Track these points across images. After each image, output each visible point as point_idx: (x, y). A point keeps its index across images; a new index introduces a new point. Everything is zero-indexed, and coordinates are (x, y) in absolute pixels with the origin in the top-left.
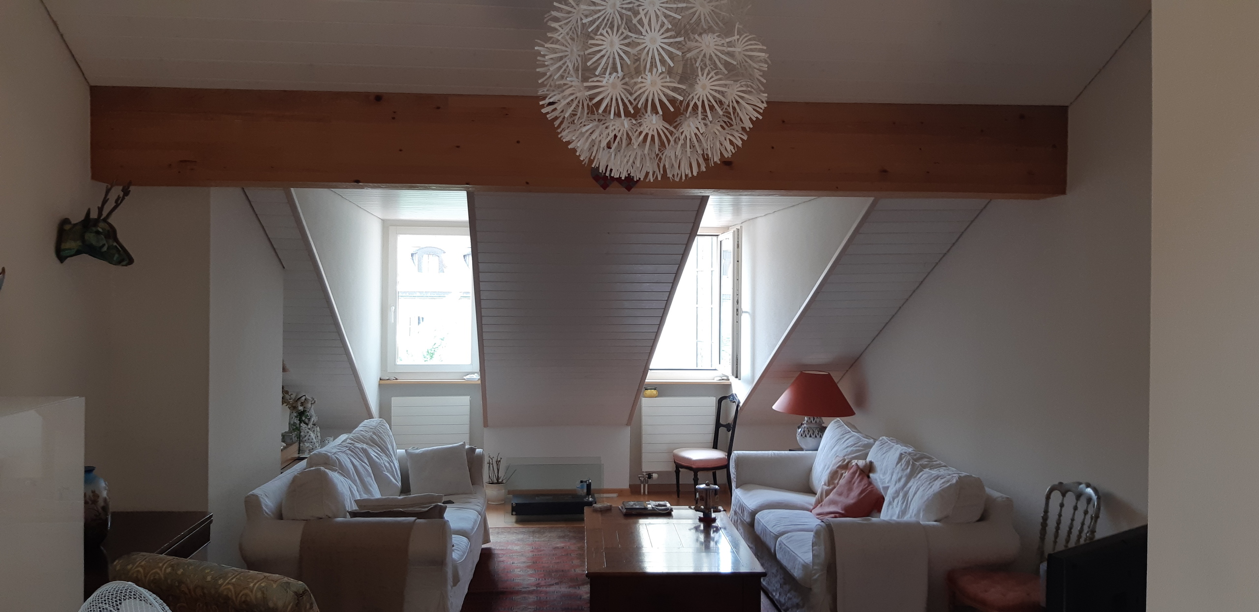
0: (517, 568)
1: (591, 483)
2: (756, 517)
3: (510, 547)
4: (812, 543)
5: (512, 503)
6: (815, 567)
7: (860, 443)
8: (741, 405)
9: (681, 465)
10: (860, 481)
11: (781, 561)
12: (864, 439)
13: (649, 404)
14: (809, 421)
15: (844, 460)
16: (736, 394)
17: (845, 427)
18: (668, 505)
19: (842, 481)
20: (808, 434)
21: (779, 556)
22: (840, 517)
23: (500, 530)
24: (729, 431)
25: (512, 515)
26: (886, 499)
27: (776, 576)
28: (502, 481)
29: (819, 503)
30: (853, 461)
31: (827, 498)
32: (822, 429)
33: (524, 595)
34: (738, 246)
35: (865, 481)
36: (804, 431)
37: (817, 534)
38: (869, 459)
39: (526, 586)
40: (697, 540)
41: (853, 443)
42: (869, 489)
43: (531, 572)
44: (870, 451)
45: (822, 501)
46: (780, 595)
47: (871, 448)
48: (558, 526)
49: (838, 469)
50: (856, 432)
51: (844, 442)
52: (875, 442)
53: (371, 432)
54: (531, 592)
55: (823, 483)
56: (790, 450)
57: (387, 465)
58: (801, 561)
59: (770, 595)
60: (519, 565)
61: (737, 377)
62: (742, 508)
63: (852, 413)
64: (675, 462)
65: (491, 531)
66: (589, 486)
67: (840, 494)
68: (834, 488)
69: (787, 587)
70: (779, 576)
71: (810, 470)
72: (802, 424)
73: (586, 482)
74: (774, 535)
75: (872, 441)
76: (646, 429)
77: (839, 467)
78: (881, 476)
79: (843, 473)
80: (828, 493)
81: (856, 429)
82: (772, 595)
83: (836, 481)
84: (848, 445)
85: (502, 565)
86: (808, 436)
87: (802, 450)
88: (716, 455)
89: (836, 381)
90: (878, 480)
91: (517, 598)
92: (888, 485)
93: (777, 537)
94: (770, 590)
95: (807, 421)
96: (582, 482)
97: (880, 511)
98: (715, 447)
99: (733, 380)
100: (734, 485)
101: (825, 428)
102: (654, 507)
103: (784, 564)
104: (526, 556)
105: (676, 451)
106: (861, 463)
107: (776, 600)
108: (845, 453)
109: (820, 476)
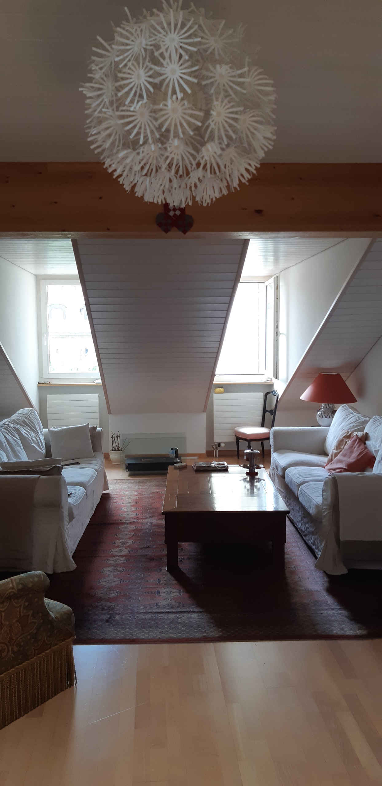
0: (125, 506)
1: (178, 450)
2: (286, 472)
3: (122, 493)
4: (323, 491)
5: (126, 464)
6: (324, 507)
7: (359, 421)
8: (280, 397)
9: (240, 438)
10: (359, 447)
11: (302, 502)
12: (362, 418)
13: (218, 398)
14: (325, 407)
15: (348, 432)
16: (276, 390)
17: (349, 410)
18: (226, 464)
19: (346, 447)
20: (324, 415)
21: (300, 499)
22: (344, 472)
23: (117, 481)
24: (272, 415)
25: (126, 471)
26: (376, 458)
27: (299, 512)
28: (121, 449)
29: (330, 462)
30: (354, 433)
31: (336, 458)
32: (334, 412)
33: (127, 525)
34: (277, 288)
35: (362, 446)
36: (322, 414)
37: (326, 483)
38: (365, 431)
39: (129, 519)
40: (245, 487)
41: (354, 420)
42: (365, 452)
43: (133, 509)
44: (366, 426)
45: (332, 460)
46: (301, 524)
47: (367, 424)
48: (156, 478)
49: (344, 439)
50: (357, 413)
51: (348, 420)
52: (370, 419)
53: (23, 417)
54: (131, 523)
55: (333, 448)
56: (312, 426)
57: (34, 439)
58: (315, 503)
59: (295, 525)
60: (127, 504)
61: (276, 378)
62: (277, 465)
63: (354, 401)
64: (236, 436)
65: (109, 482)
66: (177, 452)
67: (344, 456)
68: (341, 451)
69: (305, 520)
70: (301, 512)
71: (324, 440)
72: (320, 409)
73: (175, 449)
74: (298, 484)
75: (368, 419)
76: (216, 414)
77: (344, 437)
78: (374, 443)
79: (347, 441)
80: (336, 455)
81: (357, 411)
82: (296, 524)
83: (342, 447)
84: (351, 422)
85: (115, 505)
86: (324, 417)
87: (320, 426)
88: (262, 430)
89: (344, 379)
90: (372, 446)
91: (121, 527)
92: (378, 449)
93: (299, 485)
94: (295, 521)
95: (324, 407)
96: (172, 449)
97: (372, 467)
98: (263, 425)
99: (275, 381)
100: (272, 450)
101: (336, 411)
102: (216, 465)
103: (303, 504)
104: (132, 499)
105: (236, 429)
106: (360, 434)
107: (299, 528)
108: (349, 428)
109: (331, 443)
